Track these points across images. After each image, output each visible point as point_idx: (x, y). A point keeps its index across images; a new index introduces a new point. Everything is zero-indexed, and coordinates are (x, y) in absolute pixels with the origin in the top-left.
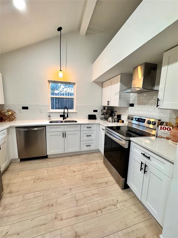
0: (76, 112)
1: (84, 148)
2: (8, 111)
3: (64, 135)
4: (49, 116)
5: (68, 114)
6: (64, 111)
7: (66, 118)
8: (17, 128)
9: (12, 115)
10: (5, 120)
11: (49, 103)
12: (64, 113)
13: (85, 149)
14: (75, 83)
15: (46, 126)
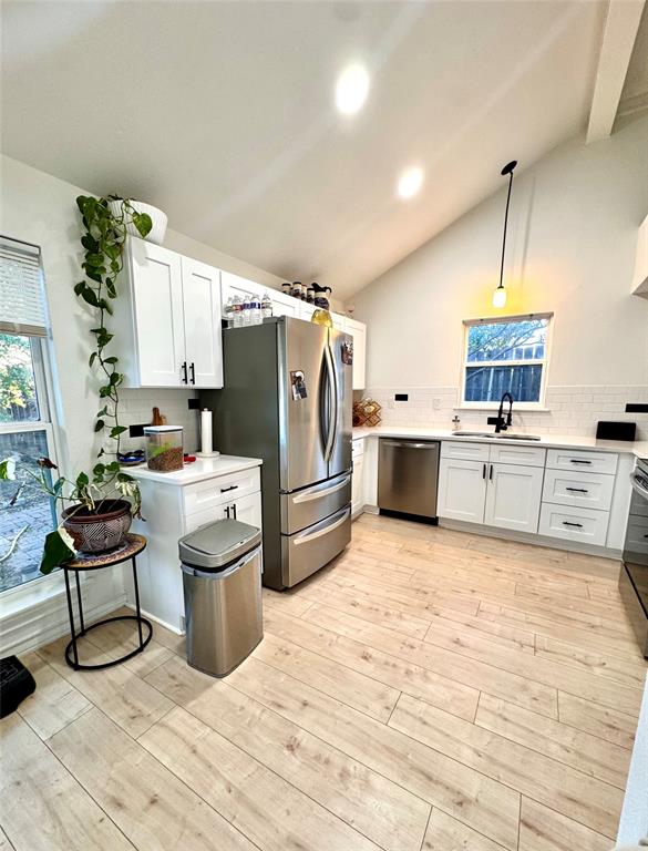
0: (547, 410)
1: (553, 528)
2: (370, 404)
3: (488, 472)
4: (456, 420)
5: (510, 415)
6: (501, 406)
7: (505, 429)
8: (382, 438)
9: (375, 412)
10: (361, 424)
11: (461, 385)
12: (501, 411)
13: (557, 531)
14: (552, 314)
15: (443, 443)
